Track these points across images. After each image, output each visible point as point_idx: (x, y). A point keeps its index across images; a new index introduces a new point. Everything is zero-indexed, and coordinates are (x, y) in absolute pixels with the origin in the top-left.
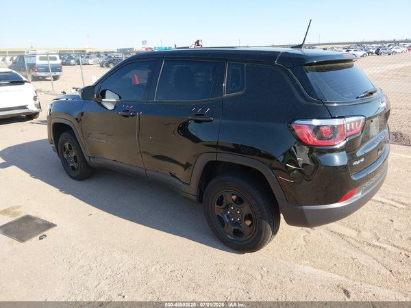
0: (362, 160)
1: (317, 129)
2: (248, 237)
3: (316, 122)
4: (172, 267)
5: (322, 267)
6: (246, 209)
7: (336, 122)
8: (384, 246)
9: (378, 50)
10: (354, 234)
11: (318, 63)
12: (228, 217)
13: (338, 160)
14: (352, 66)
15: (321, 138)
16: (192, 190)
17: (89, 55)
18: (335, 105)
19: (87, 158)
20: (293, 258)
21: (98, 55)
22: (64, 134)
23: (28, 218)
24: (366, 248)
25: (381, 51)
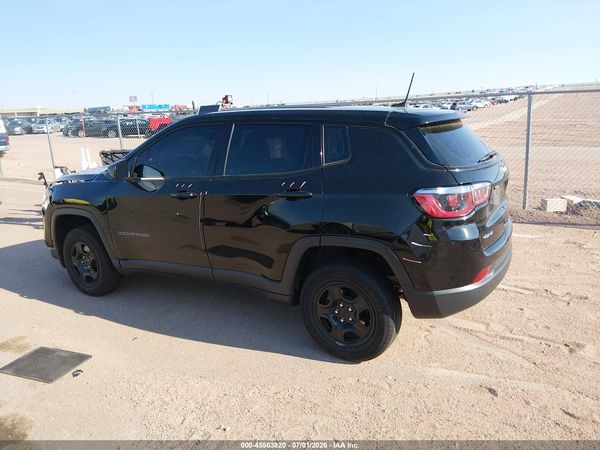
0: (492, 233)
1: (442, 198)
2: (365, 340)
3: (441, 191)
4: (274, 389)
5: (457, 368)
6: (361, 304)
7: (463, 190)
8: (520, 337)
9: (455, 104)
10: (482, 327)
11: (430, 125)
12: (336, 318)
13: (467, 233)
14: (461, 126)
15: (448, 209)
16: (284, 289)
17: (43, 119)
18: (457, 170)
19: (115, 262)
20: (419, 361)
21: (58, 118)
22: (76, 230)
23: (43, 352)
24: (501, 342)
25: (458, 106)
